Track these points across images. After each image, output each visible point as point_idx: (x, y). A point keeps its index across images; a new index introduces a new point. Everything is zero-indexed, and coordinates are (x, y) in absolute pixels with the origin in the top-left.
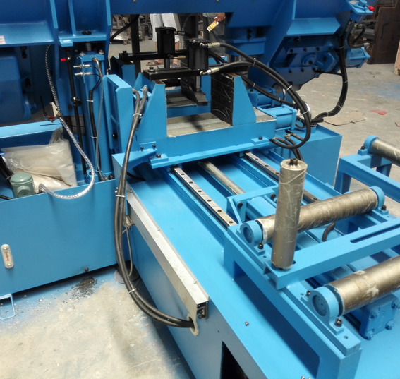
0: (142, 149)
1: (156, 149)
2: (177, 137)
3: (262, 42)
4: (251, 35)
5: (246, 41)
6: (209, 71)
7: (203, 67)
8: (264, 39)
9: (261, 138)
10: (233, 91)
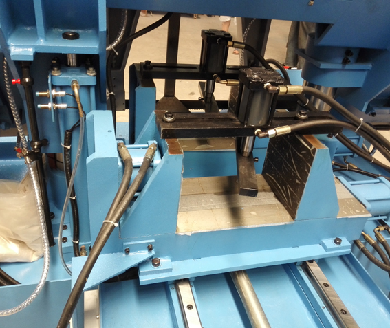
0: (127, 252)
1: (153, 252)
2: (193, 235)
3: (364, 70)
4: (350, 58)
5: (340, 66)
6: (271, 132)
7: (261, 122)
8: (369, 66)
9: (338, 241)
10: (309, 170)
